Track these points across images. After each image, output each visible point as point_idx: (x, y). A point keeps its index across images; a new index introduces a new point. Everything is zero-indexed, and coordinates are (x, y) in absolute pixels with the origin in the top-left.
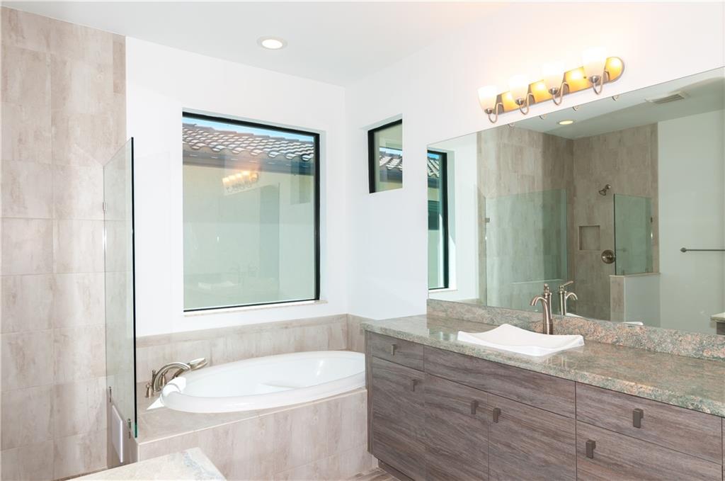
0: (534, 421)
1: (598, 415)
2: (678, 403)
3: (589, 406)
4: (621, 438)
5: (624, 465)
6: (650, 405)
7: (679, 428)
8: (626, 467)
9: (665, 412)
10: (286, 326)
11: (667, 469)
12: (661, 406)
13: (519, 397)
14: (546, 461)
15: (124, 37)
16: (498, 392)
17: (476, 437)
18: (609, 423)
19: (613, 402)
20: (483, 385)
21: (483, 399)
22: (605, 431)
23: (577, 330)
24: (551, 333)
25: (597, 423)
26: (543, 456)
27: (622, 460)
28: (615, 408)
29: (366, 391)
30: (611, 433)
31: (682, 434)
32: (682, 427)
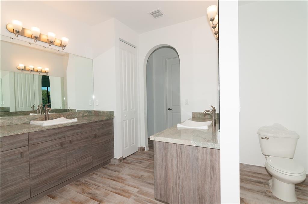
17: (61, 155)
20: (64, 136)
21: (64, 141)
23: (54, 117)
24: (49, 120)
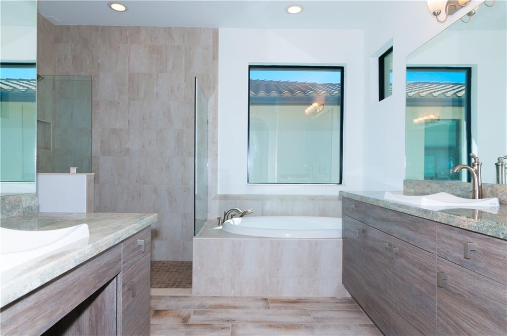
0: (414, 257)
1: (449, 250)
2: (493, 233)
3: (444, 243)
4: (462, 271)
5: (465, 295)
6: (481, 239)
7: (500, 260)
8: (465, 297)
9: (490, 244)
10: (313, 198)
11: (491, 299)
12: (487, 239)
13: (407, 238)
14: (420, 292)
15: (218, 29)
16: (397, 235)
18: (455, 257)
19: (458, 238)
20: (390, 230)
22: (453, 264)
25: (449, 258)
26: (419, 287)
27: (463, 290)
28: (459, 243)
29: (342, 240)
30: (456, 266)
31: (502, 266)
32: (501, 258)
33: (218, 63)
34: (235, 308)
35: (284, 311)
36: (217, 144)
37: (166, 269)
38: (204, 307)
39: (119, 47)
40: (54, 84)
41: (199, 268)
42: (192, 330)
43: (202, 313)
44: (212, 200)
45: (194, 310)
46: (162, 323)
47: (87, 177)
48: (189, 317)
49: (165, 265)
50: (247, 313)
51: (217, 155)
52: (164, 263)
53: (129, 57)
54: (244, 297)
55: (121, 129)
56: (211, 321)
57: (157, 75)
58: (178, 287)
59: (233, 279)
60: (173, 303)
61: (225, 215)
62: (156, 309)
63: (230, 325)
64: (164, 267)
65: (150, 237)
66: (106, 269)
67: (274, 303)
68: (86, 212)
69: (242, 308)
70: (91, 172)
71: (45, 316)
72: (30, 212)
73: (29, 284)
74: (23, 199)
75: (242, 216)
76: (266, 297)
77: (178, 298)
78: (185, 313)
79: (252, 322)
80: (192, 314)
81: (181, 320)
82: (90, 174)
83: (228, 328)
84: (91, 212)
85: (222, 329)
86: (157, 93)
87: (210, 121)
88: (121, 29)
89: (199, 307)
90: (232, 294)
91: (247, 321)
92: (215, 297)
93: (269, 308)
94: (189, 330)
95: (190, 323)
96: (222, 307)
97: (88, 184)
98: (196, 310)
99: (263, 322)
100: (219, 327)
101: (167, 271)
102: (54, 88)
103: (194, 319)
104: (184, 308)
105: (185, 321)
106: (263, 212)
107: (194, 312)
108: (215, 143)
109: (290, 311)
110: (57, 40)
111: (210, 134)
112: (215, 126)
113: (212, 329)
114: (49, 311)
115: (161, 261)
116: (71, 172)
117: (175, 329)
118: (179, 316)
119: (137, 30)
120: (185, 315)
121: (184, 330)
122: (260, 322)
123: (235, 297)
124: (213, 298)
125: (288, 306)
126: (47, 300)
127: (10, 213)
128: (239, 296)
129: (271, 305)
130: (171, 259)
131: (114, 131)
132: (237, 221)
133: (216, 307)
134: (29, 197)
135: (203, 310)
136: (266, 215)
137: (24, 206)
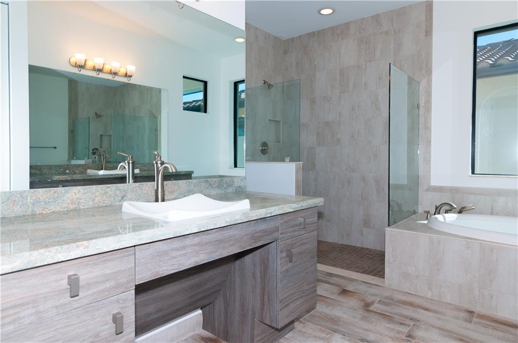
33: (432, 38)
34: (427, 309)
35: (490, 331)
36: (431, 130)
37: (371, 256)
38: (392, 299)
39: (331, 46)
40: (283, 89)
41: (392, 259)
42: (369, 316)
43: (388, 304)
44: (424, 191)
45: (380, 299)
46: (345, 301)
47: (296, 166)
48: (372, 303)
49: (371, 253)
50: (439, 319)
51: (430, 142)
52: (370, 251)
53: (340, 53)
54: (443, 302)
55: (333, 122)
56: (393, 314)
57: (366, 65)
58: (375, 275)
59: (430, 279)
60: (362, 288)
61: (436, 209)
62: (345, 289)
63: (412, 323)
64: (370, 255)
65: (317, 218)
66: (260, 234)
67: (480, 318)
68: (294, 194)
69: (435, 312)
70: (299, 161)
71: (206, 253)
72: (240, 190)
73: (189, 229)
74: (235, 181)
75: (460, 212)
76: (472, 309)
77: (370, 285)
78: (370, 299)
79: (439, 328)
80: (377, 302)
81: (363, 304)
82: (298, 163)
83: (409, 326)
84: (300, 195)
85: (401, 324)
86: (365, 84)
87: (422, 104)
88: (333, 29)
89: (387, 298)
90: (429, 295)
91: (434, 327)
92: (409, 294)
93: (470, 322)
94: (366, 315)
95: (370, 309)
96: (411, 304)
97: (297, 171)
98: (382, 300)
99: (454, 333)
100: (399, 322)
101: (371, 259)
102: (283, 92)
103: (376, 307)
104: (371, 294)
105: (367, 306)
106: (492, 210)
107: (380, 301)
108: (428, 128)
109: (501, 334)
110: (285, 53)
111: (422, 119)
112: (428, 109)
113: (390, 321)
114: (210, 250)
115: (368, 249)
116: (286, 161)
117: (354, 309)
118: (362, 300)
119: (347, 25)
120: (369, 301)
121: (362, 313)
122: (449, 332)
123: (431, 299)
124: (406, 294)
125: (499, 327)
126: (207, 243)
127: (226, 190)
128: (437, 299)
129: (475, 319)
130: (379, 249)
131: (327, 124)
132: (451, 217)
133: (405, 303)
134: (239, 180)
135: (389, 301)
136: (497, 214)
137: (236, 185)
